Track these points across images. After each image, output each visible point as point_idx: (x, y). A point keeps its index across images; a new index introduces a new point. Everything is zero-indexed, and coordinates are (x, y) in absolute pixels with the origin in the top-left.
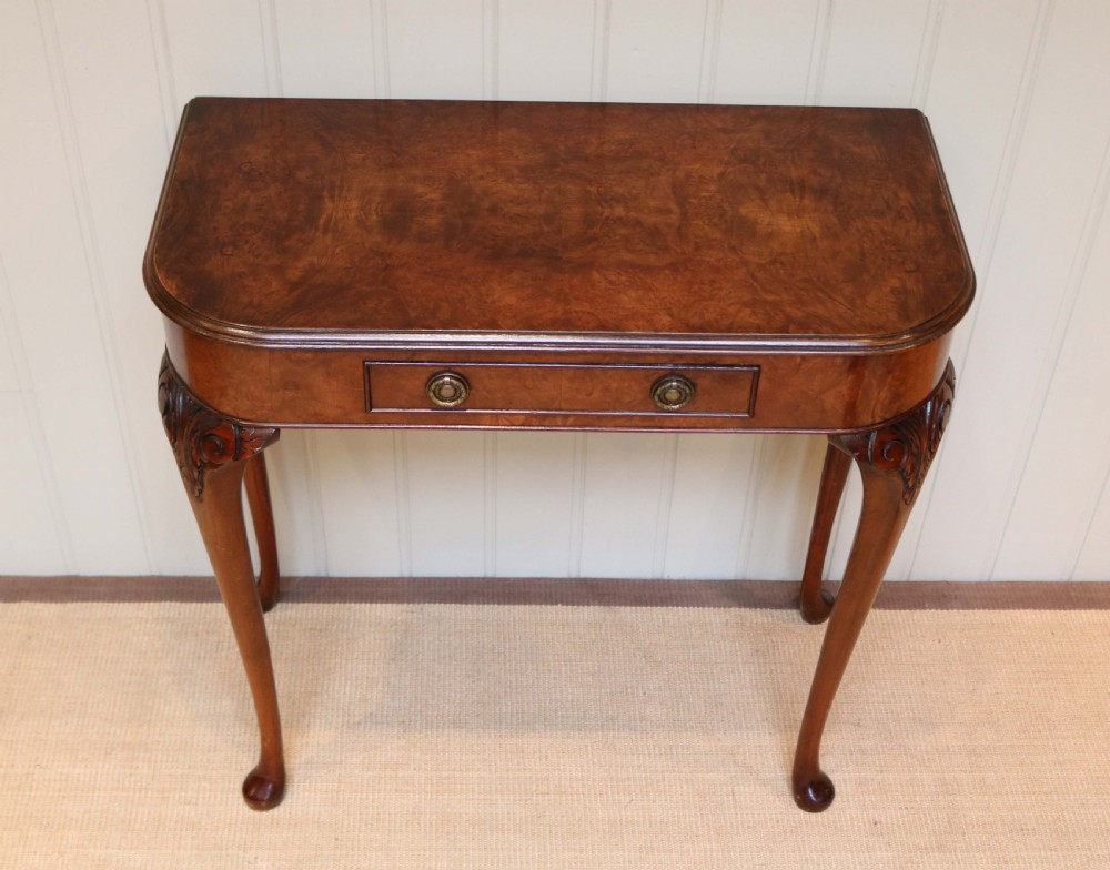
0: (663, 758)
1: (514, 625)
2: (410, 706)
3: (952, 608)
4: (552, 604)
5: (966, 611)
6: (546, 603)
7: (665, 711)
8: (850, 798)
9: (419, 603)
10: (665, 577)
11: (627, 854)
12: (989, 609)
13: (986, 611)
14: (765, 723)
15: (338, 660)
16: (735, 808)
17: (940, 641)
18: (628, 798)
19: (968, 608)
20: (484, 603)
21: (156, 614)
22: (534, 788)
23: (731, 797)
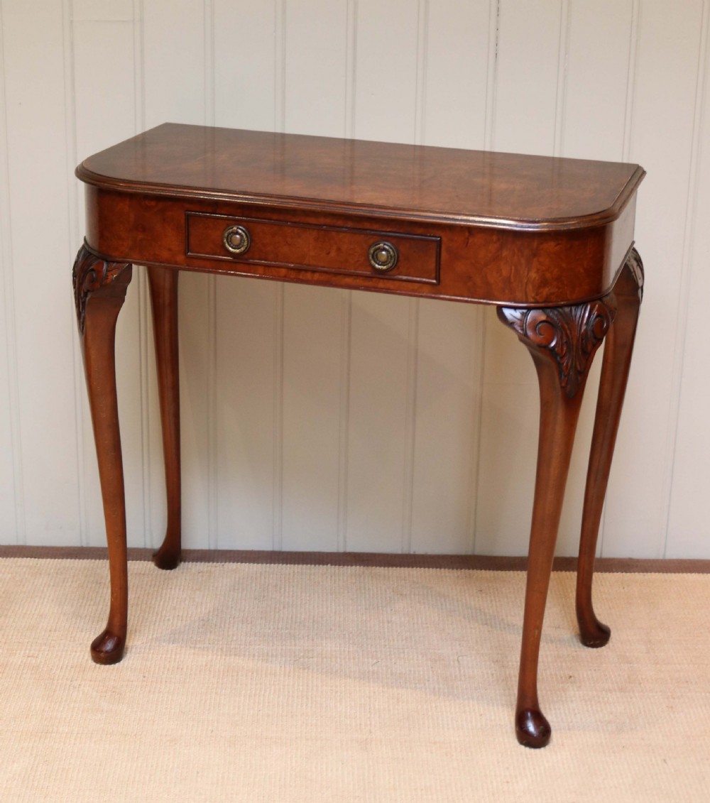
0: (404, 642)
1: (294, 575)
2: (209, 612)
3: (634, 572)
4: (323, 564)
5: (645, 574)
6: (319, 564)
7: (407, 619)
8: (551, 664)
9: (221, 562)
10: (412, 553)
11: (372, 689)
12: (663, 572)
13: (661, 574)
14: (486, 626)
15: (156, 589)
16: (459, 668)
17: (624, 588)
18: (375, 661)
19: (647, 572)
20: (271, 563)
21: (19, 564)
22: (302, 654)
23: (456, 662)
